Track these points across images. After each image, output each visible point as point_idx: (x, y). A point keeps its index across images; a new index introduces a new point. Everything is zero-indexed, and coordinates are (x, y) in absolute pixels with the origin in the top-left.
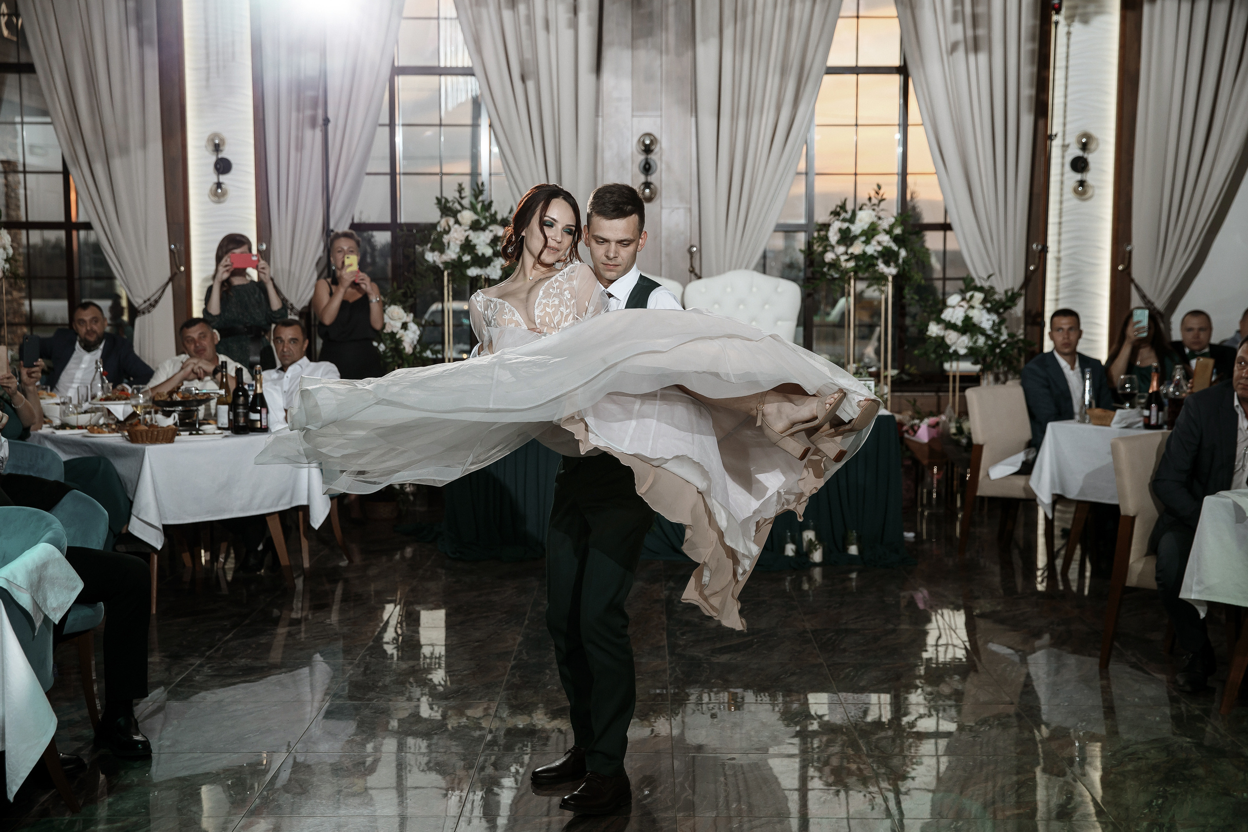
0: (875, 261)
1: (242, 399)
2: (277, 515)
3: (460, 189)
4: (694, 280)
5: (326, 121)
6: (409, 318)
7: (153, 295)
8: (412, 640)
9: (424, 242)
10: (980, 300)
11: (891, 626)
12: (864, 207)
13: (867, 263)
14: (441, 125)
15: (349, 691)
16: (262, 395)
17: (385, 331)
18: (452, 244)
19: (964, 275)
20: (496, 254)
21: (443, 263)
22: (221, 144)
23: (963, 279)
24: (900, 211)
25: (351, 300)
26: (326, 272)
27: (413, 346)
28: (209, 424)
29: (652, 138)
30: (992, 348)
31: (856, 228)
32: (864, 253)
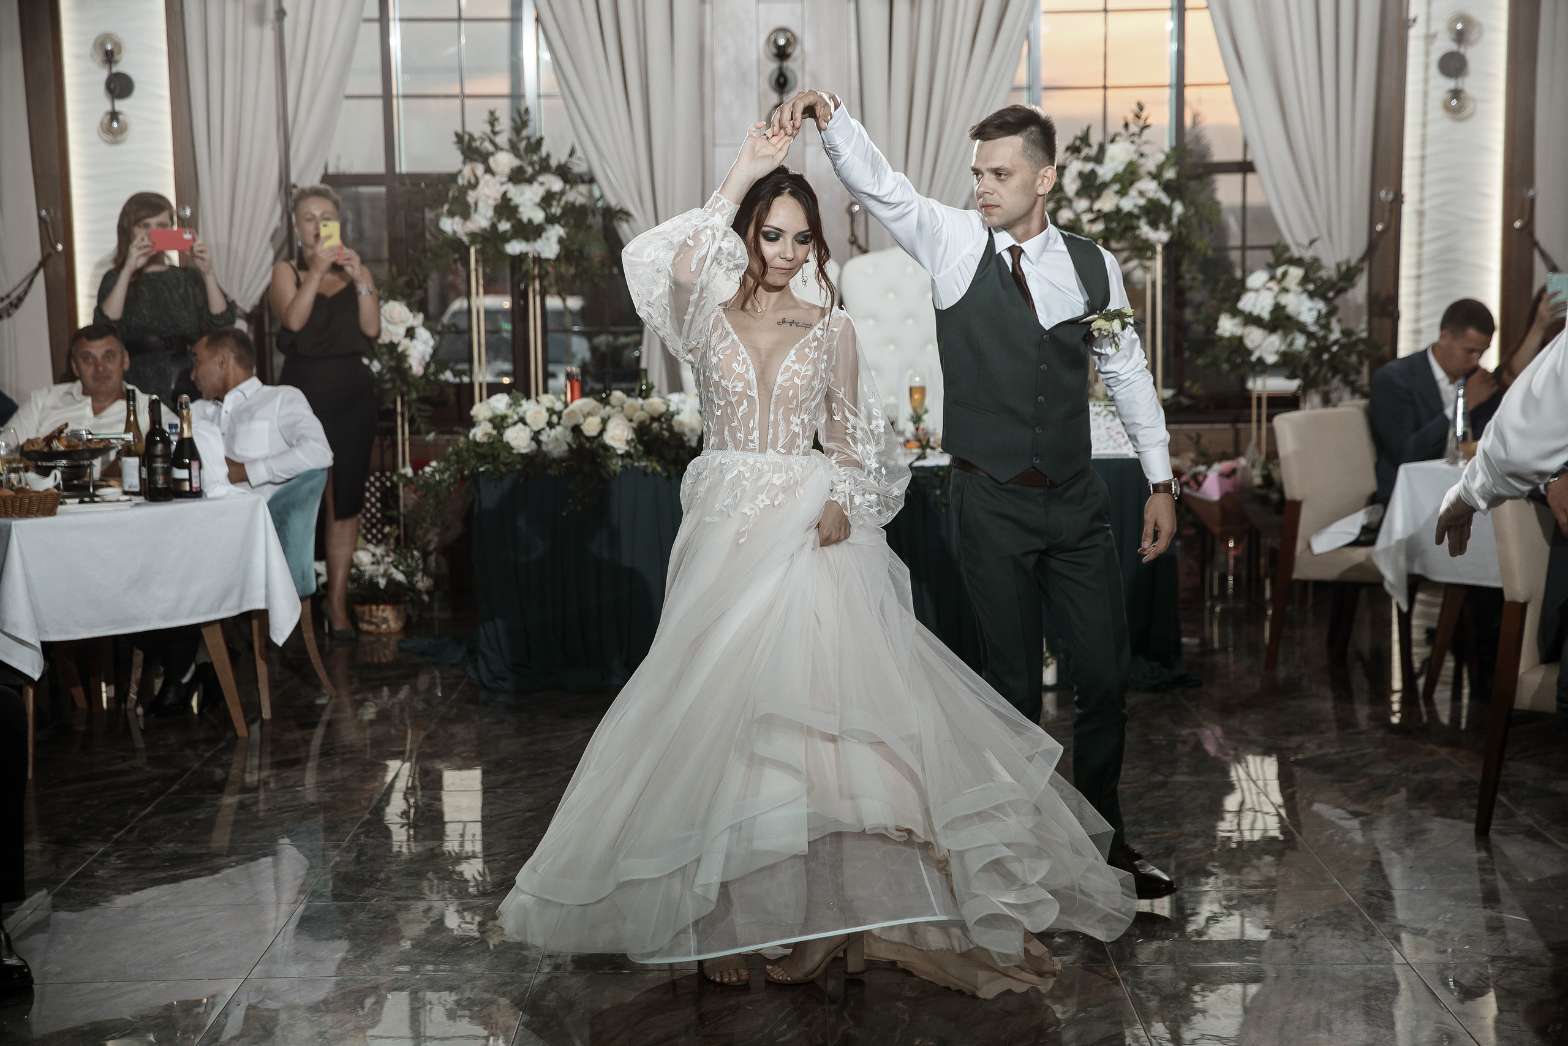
0: (1135, 223)
1: (160, 447)
2: (218, 626)
3: (493, 120)
4: (856, 255)
5: (281, 13)
6: (416, 320)
7: (15, 289)
8: (430, 811)
9: (437, 202)
10: (1298, 280)
11: (1159, 778)
12: (1118, 139)
13: (1123, 225)
14: (460, 19)
15: (335, 886)
16: (191, 440)
17: (380, 341)
18: (481, 205)
19: (1272, 241)
20: (551, 220)
21: (468, 234)
22: (115, 52)
23: (1272, 248)
24: (1174, 143)
25: (330, 293)
26: (285, 252)
27: (423, 364)
28: (110, 486)
29: (789, 35)
30: (1317, 353)
31: (1106, 172)
32: (1118, 210)
